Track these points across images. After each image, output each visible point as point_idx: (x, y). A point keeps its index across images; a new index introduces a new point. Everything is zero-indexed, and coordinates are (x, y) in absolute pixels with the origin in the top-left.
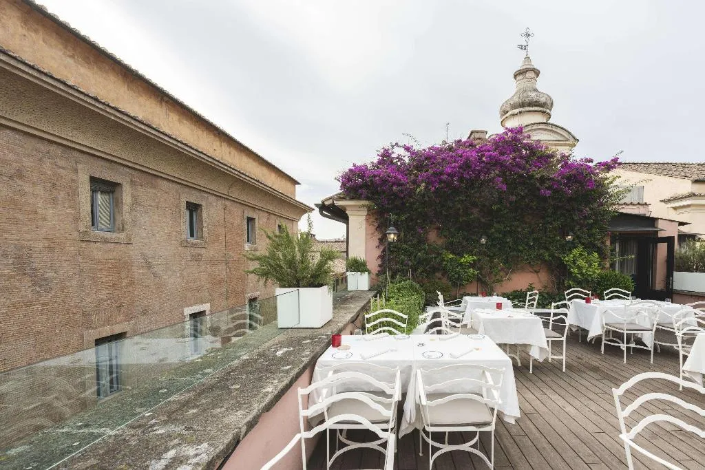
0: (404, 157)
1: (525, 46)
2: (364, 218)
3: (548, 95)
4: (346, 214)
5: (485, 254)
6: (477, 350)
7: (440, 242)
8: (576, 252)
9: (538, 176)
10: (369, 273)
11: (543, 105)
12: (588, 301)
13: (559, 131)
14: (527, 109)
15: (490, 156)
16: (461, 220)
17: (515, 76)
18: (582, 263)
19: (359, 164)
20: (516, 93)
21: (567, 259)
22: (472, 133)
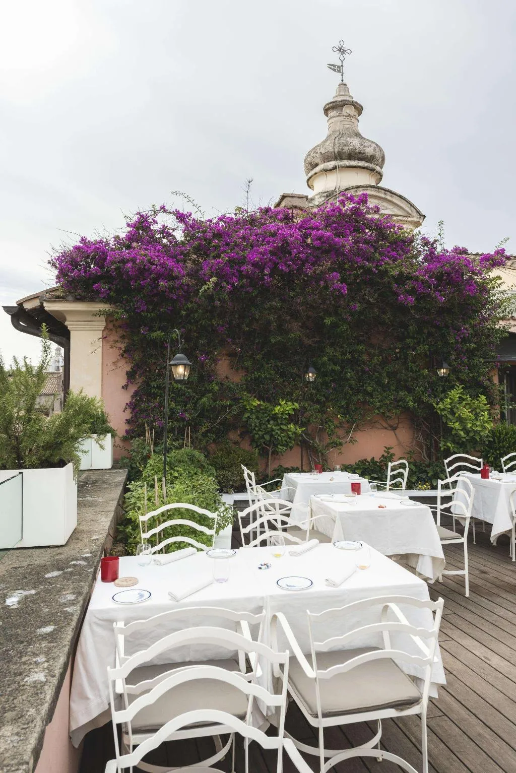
0: (174, 230)
1: (339, 67)
2: (99, 334)
3: (377, 145)
4: (66, 327)
5: (311, 399)
6: (363, 568)
7: (237, 378)
8: (455, 394)
9: (395, 272)
10: (113, 436)
11: (371, 159)
12: (485, 475)
13: (396, 200)
14: (347, 163)
15: (320, 238)
16: (273, 341)
17: (326, 111)
18: (465, 412)
19: (92, 238)
20: (329, 136)
21: (441, 406)
22: (284, 197)
